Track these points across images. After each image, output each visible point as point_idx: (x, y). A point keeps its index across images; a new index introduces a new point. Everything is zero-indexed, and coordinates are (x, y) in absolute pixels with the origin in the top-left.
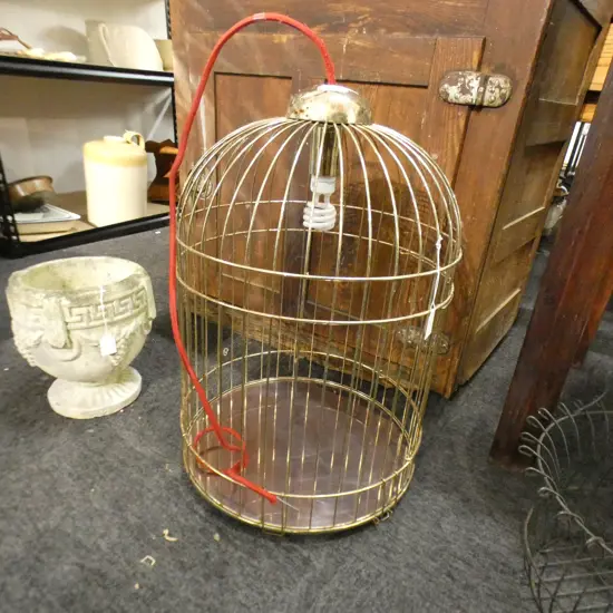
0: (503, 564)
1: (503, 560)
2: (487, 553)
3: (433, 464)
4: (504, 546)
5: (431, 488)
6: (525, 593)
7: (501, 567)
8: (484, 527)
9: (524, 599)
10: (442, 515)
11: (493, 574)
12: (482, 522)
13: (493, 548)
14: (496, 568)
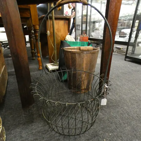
0: (44, 131)
1: (43, 130)
2: (39, 132)
3: (9, 122)
4: (41, 127)
5: (13, 129)
6: (53, 133)
7: (44, 132)
8: (33, 127)
9: (54, 135)
10: (21, 134)
11: (44, 136)
12: (32, 126)
13: (39, 129)
14: (43, 134)
